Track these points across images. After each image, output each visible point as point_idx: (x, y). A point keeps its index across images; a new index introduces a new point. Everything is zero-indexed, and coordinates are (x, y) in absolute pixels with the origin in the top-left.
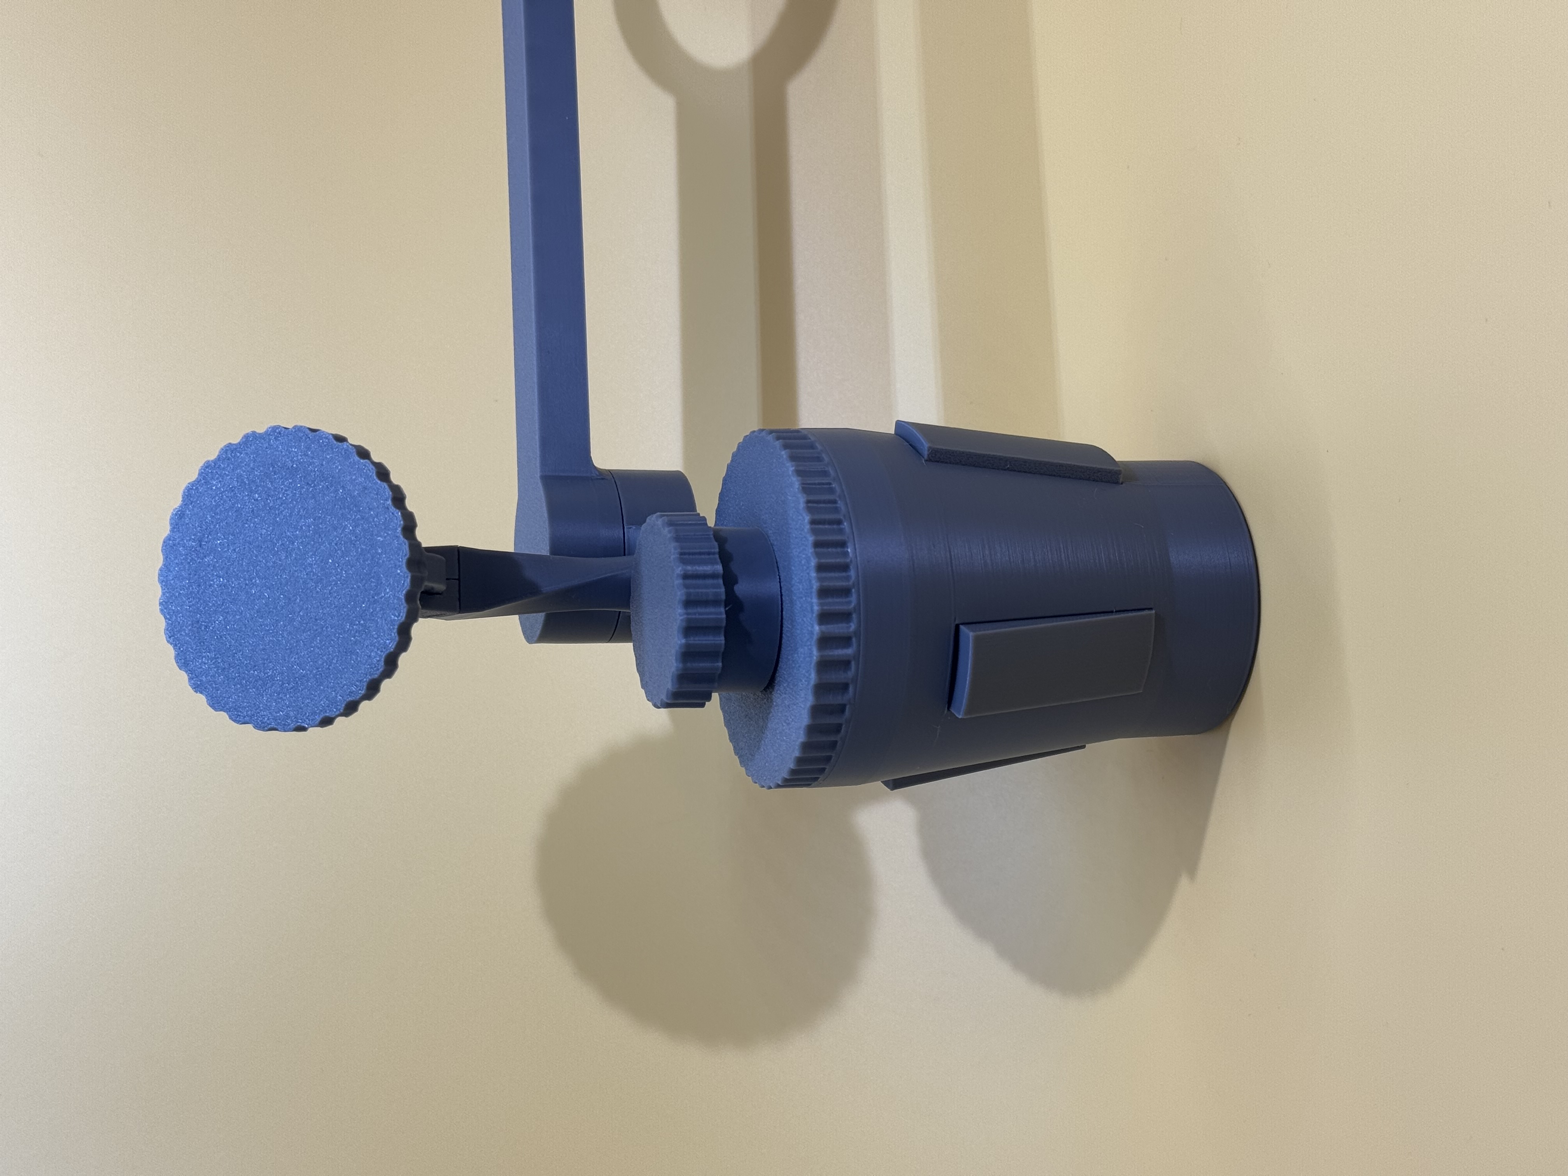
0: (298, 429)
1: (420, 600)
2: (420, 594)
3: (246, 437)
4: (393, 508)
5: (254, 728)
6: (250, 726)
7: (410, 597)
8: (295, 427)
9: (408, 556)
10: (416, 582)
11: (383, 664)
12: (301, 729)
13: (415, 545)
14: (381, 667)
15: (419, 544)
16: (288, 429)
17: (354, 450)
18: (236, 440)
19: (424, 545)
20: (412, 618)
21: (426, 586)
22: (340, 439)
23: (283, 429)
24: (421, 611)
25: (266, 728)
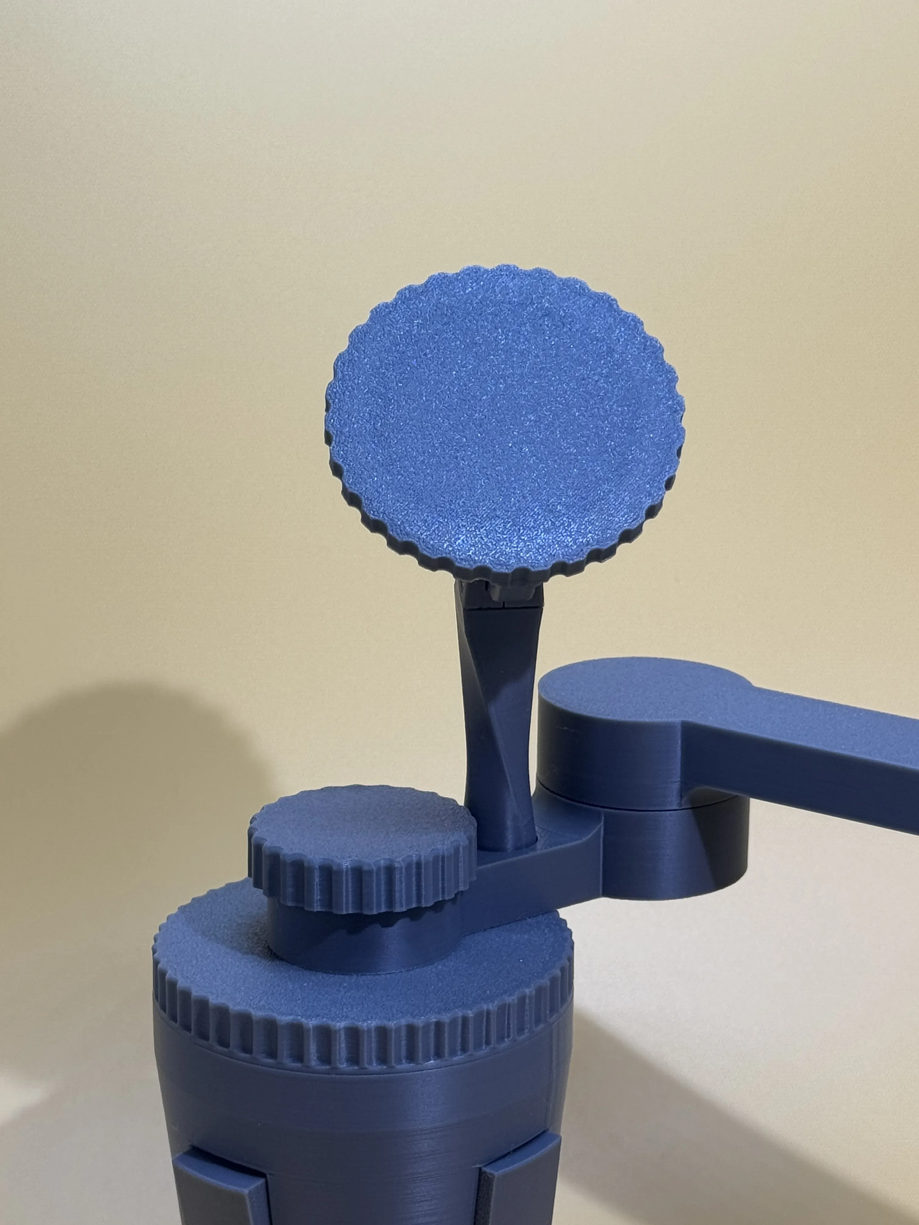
0: (681, 433)
1: (480, 580)
2: (485, 579)
3: (670, 371)
4: (589, 550)
5: (329, 384)
6: (332, 377)
7: (483, 570)
8: (683, 430)
9: (532, 569)
10: (501, 578)
11: (404, 540)
12: (328, 439)
13: (545, 576)
14: (401, 538)
15: (547, 580)
16: (681, 422)
17: (656, 503)
18: (668, 358)
19: (545, 584)
20: (458, 573)
21: (494, 587)
22: (669, 484)
23: (680, 415)
24: (465, 582)
25: (329, 398)
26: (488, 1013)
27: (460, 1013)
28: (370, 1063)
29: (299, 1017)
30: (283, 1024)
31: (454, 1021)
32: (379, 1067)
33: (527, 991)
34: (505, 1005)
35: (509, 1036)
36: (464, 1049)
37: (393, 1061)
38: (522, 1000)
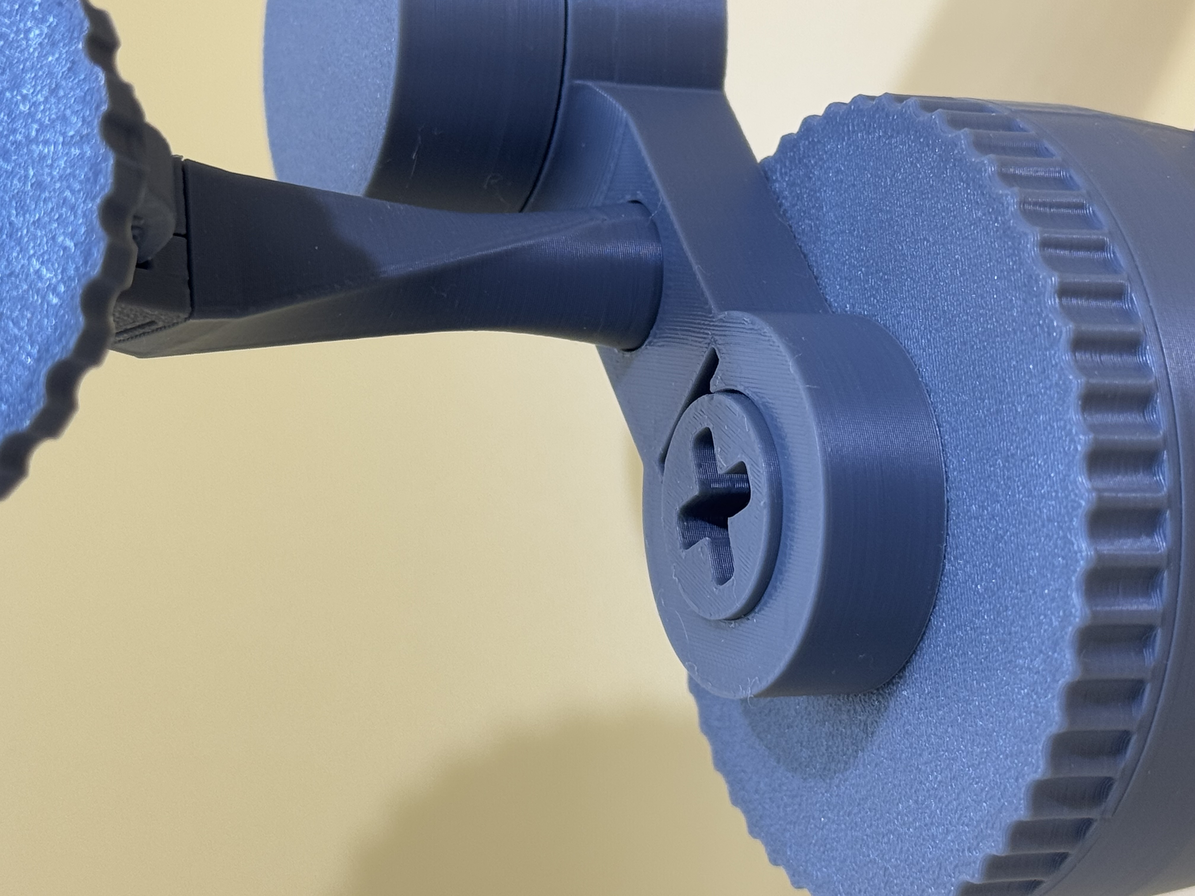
26: (1045, 244)
27: (1053, 302)
28: (1151, 427)
29: (1074, 579)
30: (1088, 611)
31: (1069, 313)
32: (1159, 407)
33: (991, 169)
34: (1024, 212)
35: (1081, 206)
36: (1118, 293)
37: (1144, 382)
38: (1009, 179)
